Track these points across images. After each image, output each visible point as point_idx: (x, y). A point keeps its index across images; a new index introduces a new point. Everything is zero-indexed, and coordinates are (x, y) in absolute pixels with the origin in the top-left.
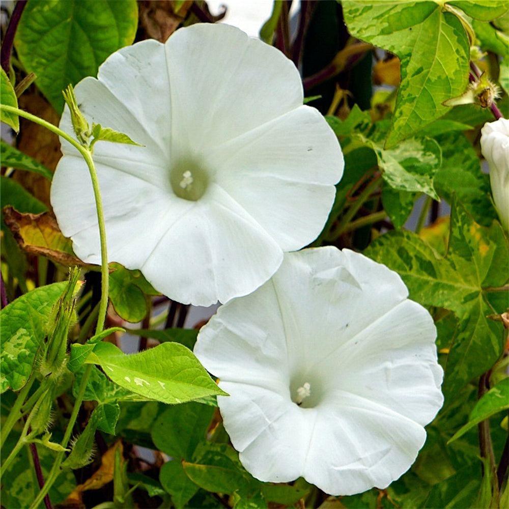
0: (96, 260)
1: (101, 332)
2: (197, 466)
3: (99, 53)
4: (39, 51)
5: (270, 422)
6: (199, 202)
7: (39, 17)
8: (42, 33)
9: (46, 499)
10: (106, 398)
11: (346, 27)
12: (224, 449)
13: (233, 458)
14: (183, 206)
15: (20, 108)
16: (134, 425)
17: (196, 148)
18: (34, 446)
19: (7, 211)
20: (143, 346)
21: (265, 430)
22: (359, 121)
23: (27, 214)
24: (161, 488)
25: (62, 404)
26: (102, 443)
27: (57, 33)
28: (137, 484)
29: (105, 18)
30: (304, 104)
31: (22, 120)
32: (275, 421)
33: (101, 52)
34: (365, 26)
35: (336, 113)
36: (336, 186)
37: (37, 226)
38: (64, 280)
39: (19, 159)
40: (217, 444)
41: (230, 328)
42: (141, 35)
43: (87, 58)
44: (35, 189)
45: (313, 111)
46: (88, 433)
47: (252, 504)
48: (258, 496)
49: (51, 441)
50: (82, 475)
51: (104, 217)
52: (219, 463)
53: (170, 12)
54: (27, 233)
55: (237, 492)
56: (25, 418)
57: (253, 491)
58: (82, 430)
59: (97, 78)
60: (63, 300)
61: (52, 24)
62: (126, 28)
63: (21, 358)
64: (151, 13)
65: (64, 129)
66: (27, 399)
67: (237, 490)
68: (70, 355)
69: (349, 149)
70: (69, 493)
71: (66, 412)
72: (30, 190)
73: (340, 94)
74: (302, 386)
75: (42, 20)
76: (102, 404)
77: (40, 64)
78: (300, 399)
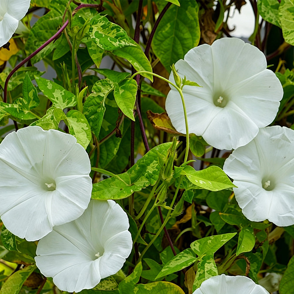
0: (184, 132)
1: (186, 162)
2: (224, 214)
3: (185, 49)
4: (161, 48)
5: (254, 197)
6: (225, 108)
7: (160, 35)
8: (162, 41)
9: (164, 228)
10: (188, 188)
11: (284, 39)
12: (235, 207)
13: (239, 211)
14: (218, 110)
15: (153, 72)
16: (199, 197)
17: (224, 87)
18: (159, 207)
19: (148, 112)
20: (202, 168)
21: (252, 200)
22: (288, 75)
23: (157, 113)
24: (211, 222)
25: (171, 189)
26: (186, 205)
27: (167, 41)
28: (201, 221)
29: (187, 35)
30: (267, 68)
31: (154, 76)
32: (256, 197)
33: (186, 49)
34: (291, 39)
35: (279, 71)
36: (280, 101)
37: (160, 118)
38: (171, 141)
39: (153, 91)
40: (232, 204)
41: (238, 159)
42: (201, 42)
43: (180, 50)
44: (159, 102)
45: (271, 71)
46: (181, 202)
47: (247, 230)
48: (250, 226)
49: (166, 206)
50: (178, 218)
51: (187, 114)
52: (234, 213)
53: (213, 32)
54: (156, 121)
55: (241, 225)
56: (156, 196)
57: (247, 224)
58: (179, 200)
59: (184, 60)
60: (171, 149)
61: (166, 38)
62: (195, 39)
63: (154, 172)
64: (205, 33)
65: (171, 80)
66: (157, 188)
67: (241, 224)
68: (174, 171)
69: (285, 85)
70: (174, 225)
71: (172, 191)
72: (157, 103)
73: (281, 62)
74: (267, 182)
75: (162, 36)
76: (187, 190)
77: (161, 53)
78: (266, 187)
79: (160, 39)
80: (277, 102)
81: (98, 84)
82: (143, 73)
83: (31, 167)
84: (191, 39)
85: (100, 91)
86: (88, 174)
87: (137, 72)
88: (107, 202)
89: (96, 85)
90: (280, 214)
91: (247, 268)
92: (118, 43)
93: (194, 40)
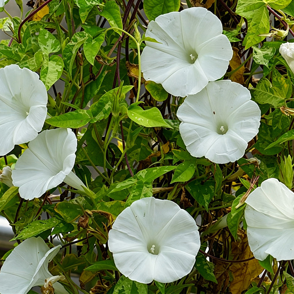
21: (197, 140)
36: (229, 61)
79: (151, 5)
80: (227, 61)
81: (76, 36)
82: (115, 29)
83: (11, 97)
84: (174, 7)
85: (77, 41)
86: (45, 105)
87: (111, 27)
88: (67, 129)
89: (74, 36)
90: (217, 153)
91: (182, 195)
92: (91, 3)
93: (176, 7)
